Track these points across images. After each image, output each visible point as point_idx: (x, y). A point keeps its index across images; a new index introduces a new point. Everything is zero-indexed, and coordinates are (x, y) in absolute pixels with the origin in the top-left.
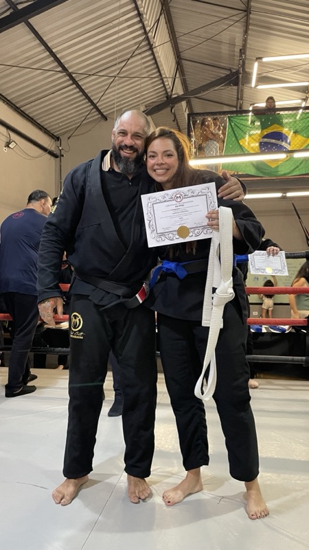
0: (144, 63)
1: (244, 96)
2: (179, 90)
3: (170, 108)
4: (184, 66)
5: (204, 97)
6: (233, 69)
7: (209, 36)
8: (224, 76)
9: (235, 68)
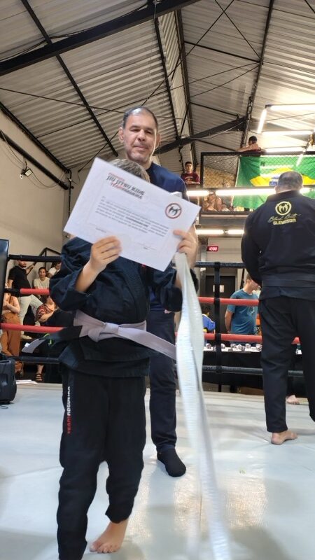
7: (220, 83)
8: (230, 121)
9: (242, 114)
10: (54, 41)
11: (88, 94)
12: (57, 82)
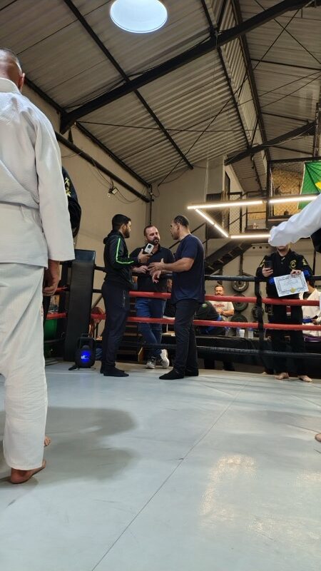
0: (228, 119)
2: (258, 140)
3: (249, 157)
4: (264, 119)
5: (282, 146)
6: (310, 120)
7: (288, 93)
8: (301, 126)
10: (131, 79)
11: (164, 118)
12: (136, 111)
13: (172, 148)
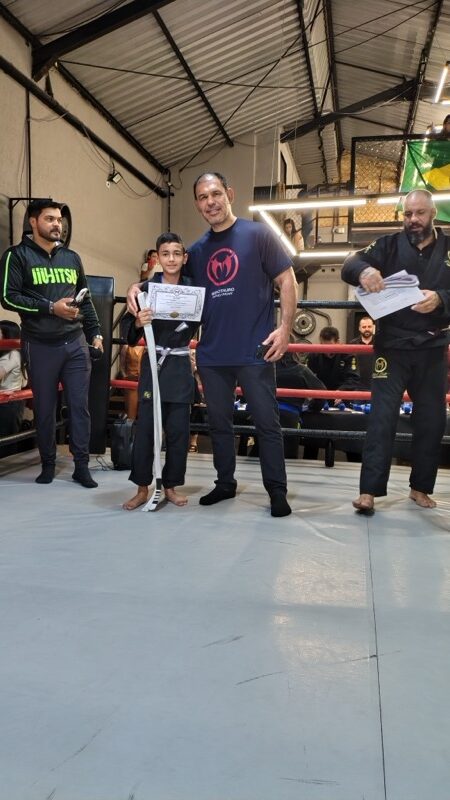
0: (293, 68)
1: (418, 114)
2: (329, 107)
3: (316, 131)
4: (339, 72)
5: (364, 116)
6: (409, 77)
7: (381, 30)
8: (393, 86)
9: (411, 74)
11: (197, 61)
12: (152, 48)
13: (206, 112)
